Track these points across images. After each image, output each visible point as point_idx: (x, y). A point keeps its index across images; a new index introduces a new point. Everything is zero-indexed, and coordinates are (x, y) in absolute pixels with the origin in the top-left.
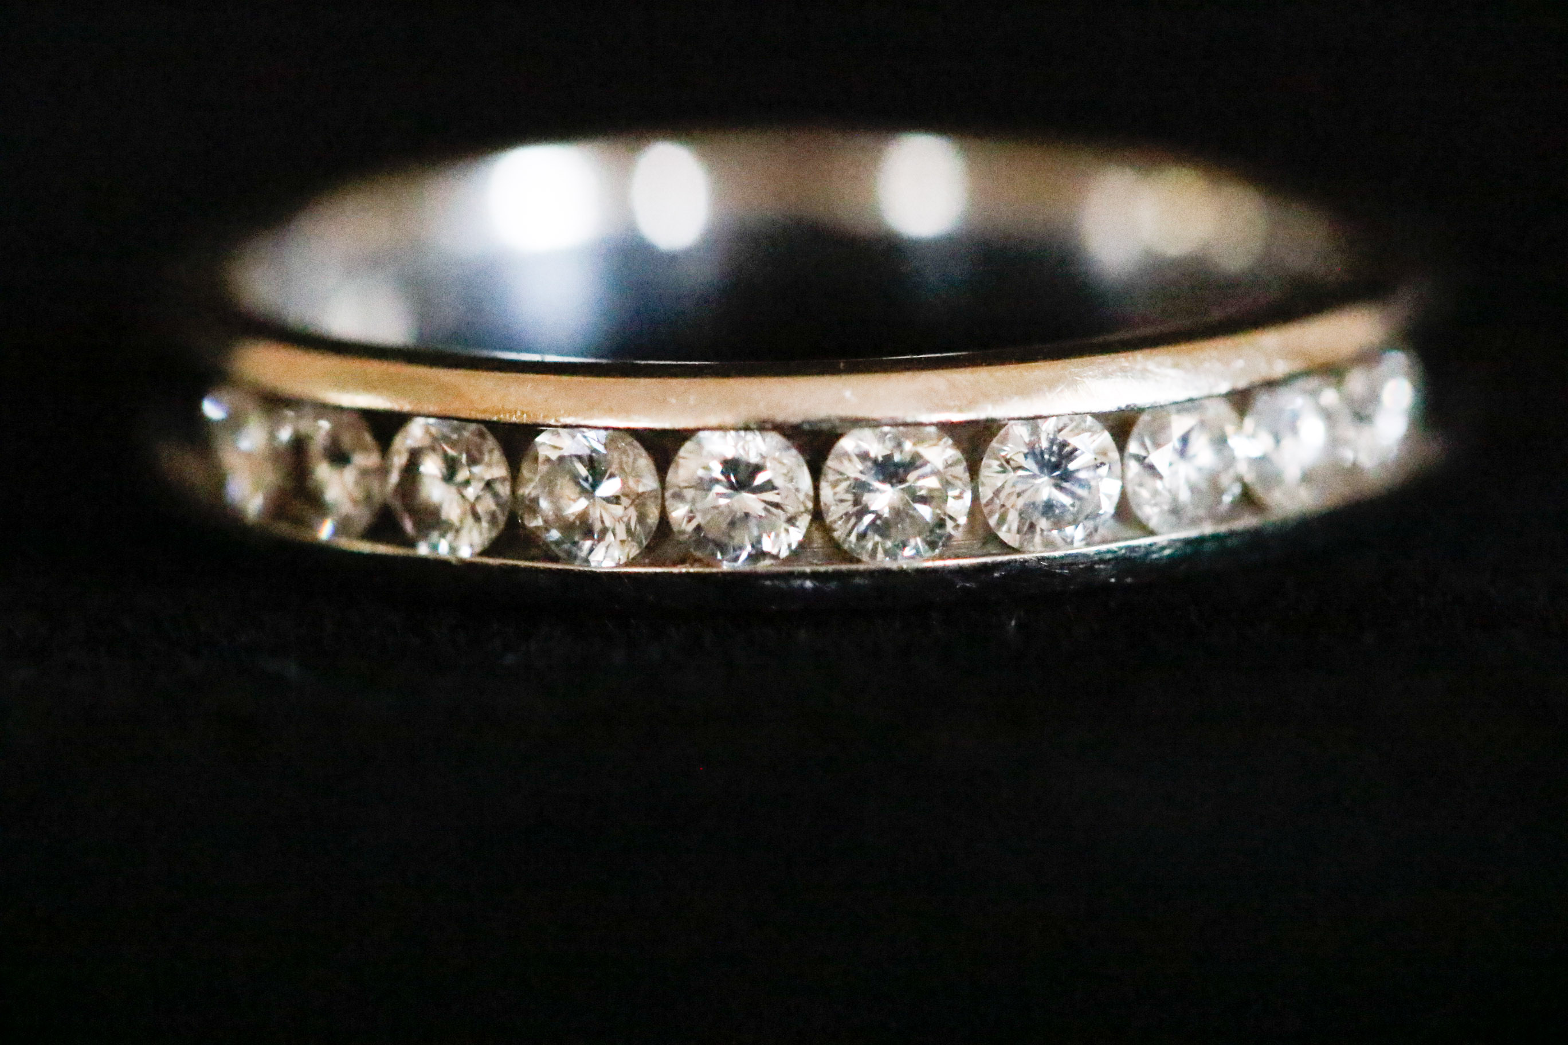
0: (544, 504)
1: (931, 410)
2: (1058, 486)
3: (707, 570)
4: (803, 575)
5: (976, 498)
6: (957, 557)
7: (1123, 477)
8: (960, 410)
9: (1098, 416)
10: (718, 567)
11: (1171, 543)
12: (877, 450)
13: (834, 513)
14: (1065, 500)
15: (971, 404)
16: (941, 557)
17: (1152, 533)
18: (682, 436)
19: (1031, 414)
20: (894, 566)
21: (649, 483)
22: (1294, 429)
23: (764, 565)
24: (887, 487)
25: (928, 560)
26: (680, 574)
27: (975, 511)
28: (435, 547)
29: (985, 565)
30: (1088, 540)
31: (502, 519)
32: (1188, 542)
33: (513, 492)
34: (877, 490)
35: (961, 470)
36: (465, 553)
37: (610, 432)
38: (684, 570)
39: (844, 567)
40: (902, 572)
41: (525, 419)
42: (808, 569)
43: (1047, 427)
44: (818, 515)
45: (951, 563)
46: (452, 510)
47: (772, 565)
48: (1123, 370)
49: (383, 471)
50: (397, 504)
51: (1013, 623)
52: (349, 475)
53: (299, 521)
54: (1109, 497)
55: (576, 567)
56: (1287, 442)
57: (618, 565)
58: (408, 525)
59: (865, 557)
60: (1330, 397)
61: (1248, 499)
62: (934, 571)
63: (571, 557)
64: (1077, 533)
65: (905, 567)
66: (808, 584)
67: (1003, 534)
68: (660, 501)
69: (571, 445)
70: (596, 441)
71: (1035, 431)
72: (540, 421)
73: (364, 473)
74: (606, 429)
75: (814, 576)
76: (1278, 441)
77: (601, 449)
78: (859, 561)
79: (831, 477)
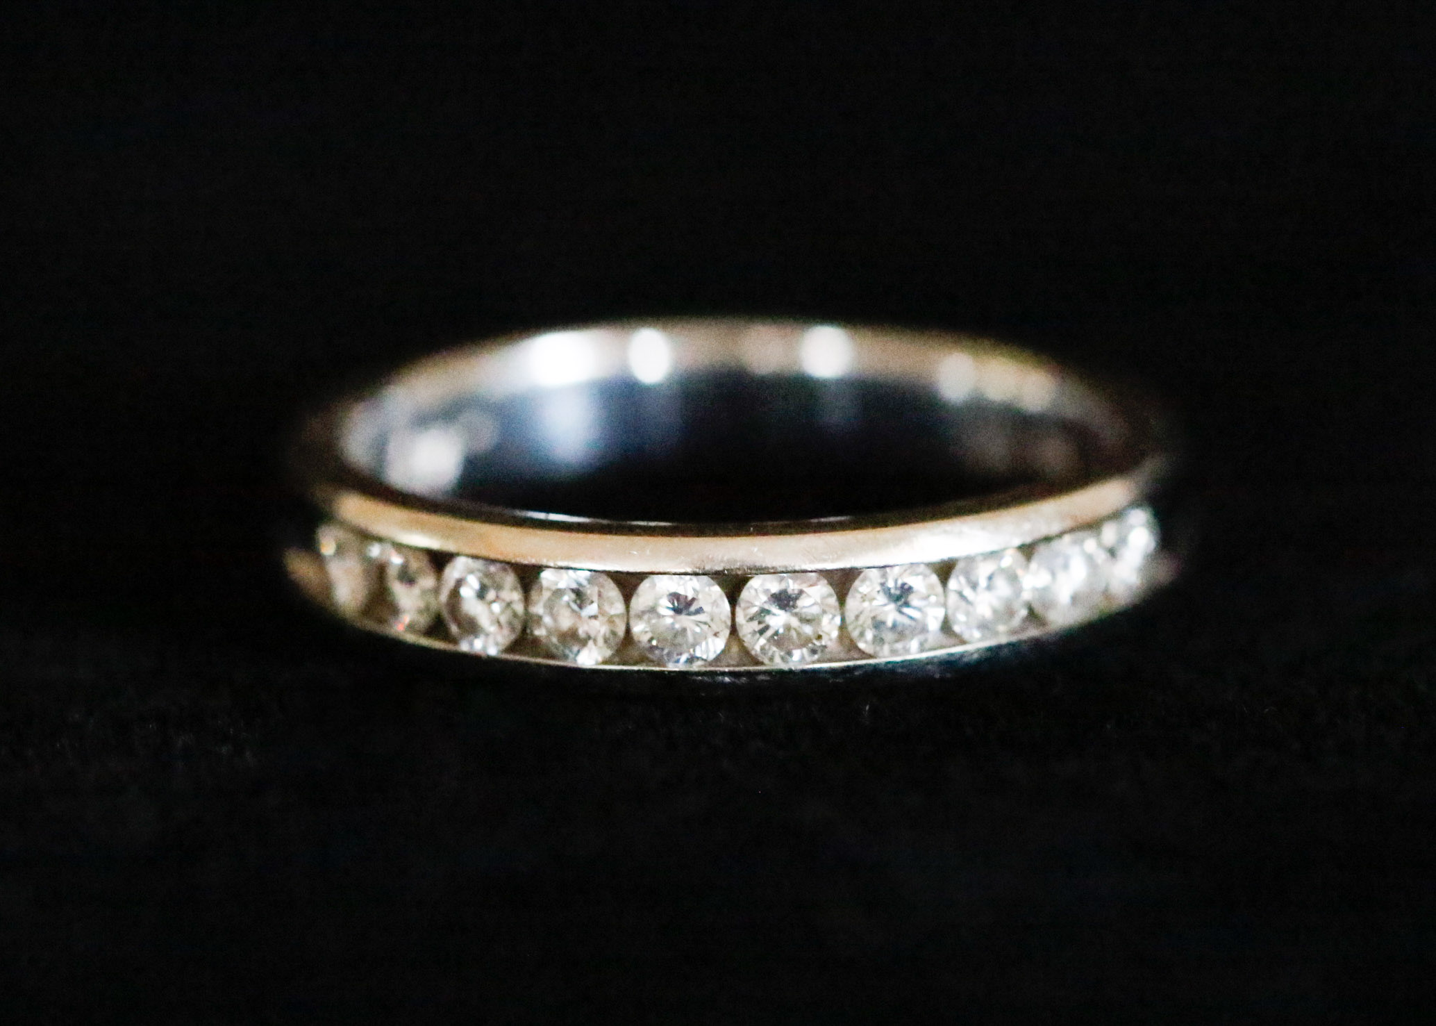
0: (547, 620)
1: (811, 562)
2: (901, 612)
3: (657, 669)
4: (723, 674)
5: (843, 620)
6: (830, 660)
7: (945, 605)
8: (833, 561)
9: (929, 565)
10: (664, 666)
11: (978, 650)
12: (775, 588)
13: (747, 629)
14: (906, 621)
15: (838, 559)
16: (819, 661)
17: (963, 642)
18: (641, 577)
19: (882, 565)
20: (785, 667)
21: (619, 607)
22: (1066, 566)
23: (696, 667)
24: (781, 612)
25: (809, 664)
26: (639, 671)
27: (843, 627)
28: (471, 644)
29: (848, 667)
30: (922, 649)
31: (519, 627)
32: (990, 649)
33: (526, 608)
34: (774, 615)
35: (833, 600)
36: (493, 651)
37: (593, 573)
38: (642, 668)
39: (752, 668)
40: (791, 672)
41: (533, 561)
42: (727, 670)
43: (892, 574)
44: (734, 630)
45: (825, 666)
46: (484, 621)
47: (702, 666)
48: (945, 532)
49: (436, 591)
50: (446, 615)
51: (867, 708)
52: (416, 591)
53: (381, 621)
54: (936, 618)
55: (568, 663)
56: (1061, 576)
57: (597, 664)
58: (454, 629)
59: (766, 661)
60: (1090, 544)
61: (1033, 616)
62: (814, 672)
63: (565, 657)
64: (914, 645)
65: (793, 668)
66: (727, 679)
67: (862, 645)
68: (625, 620)
69: (565, 581)
70: (583, 576)
71: (884, 576)
72: (544, 562)
73: (424, 592)
74: (590, 571)
75: (730, 674)
76: (1053, 574)
77: (585, 583)
78: (762, 664)
79: (743, 605)
